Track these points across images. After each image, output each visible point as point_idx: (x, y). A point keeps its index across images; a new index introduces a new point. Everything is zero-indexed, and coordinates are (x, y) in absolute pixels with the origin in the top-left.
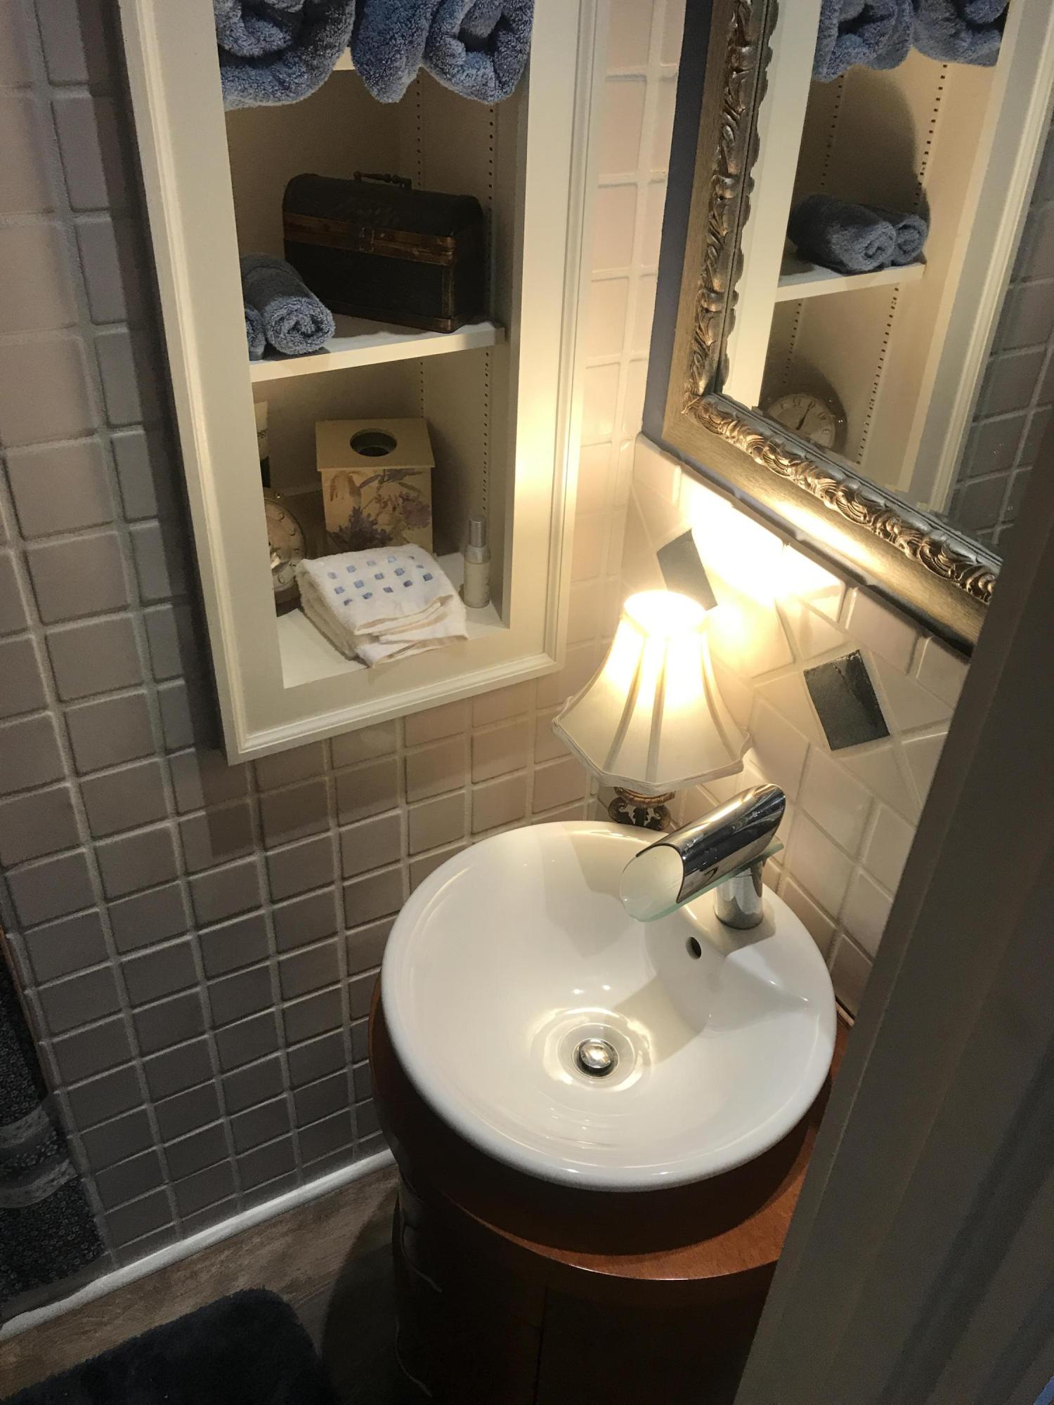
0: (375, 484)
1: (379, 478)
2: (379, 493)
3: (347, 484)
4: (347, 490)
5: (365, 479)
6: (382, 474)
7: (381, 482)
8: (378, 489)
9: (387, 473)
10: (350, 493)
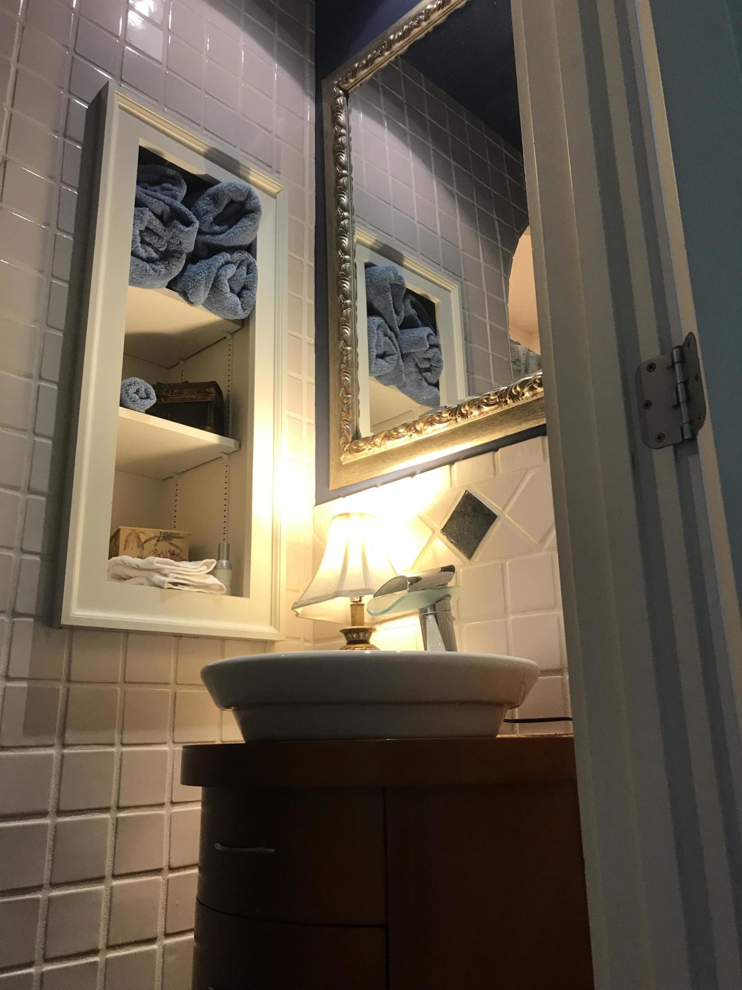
0: (154, 541)
1: (157, 538)
2: (156, 548)
3: (136, 540)
4: (136, 543)
5: (148, 538)
6: (159, 535)
7: (158, 541)
8: (156, 545)
9: (162, 535)
10: (137, 546)
